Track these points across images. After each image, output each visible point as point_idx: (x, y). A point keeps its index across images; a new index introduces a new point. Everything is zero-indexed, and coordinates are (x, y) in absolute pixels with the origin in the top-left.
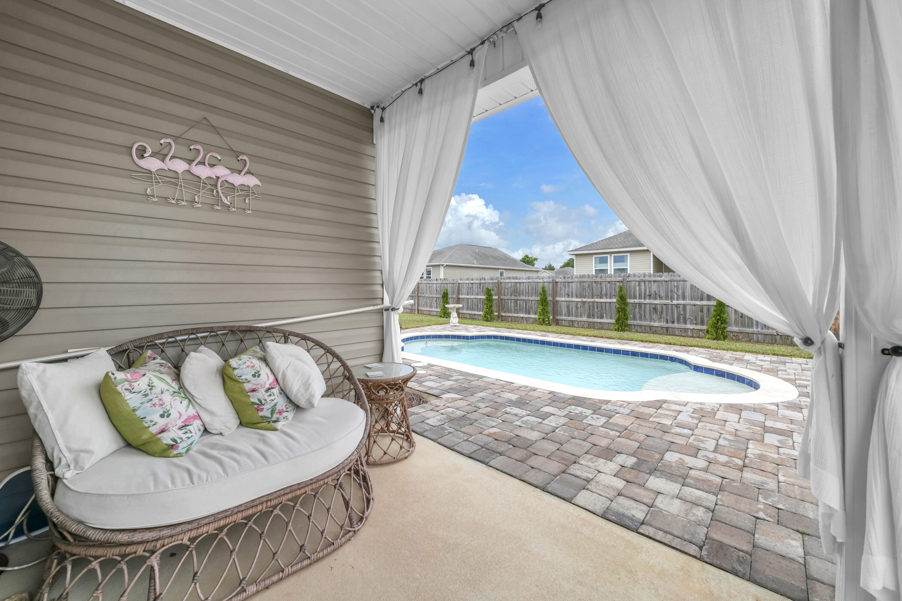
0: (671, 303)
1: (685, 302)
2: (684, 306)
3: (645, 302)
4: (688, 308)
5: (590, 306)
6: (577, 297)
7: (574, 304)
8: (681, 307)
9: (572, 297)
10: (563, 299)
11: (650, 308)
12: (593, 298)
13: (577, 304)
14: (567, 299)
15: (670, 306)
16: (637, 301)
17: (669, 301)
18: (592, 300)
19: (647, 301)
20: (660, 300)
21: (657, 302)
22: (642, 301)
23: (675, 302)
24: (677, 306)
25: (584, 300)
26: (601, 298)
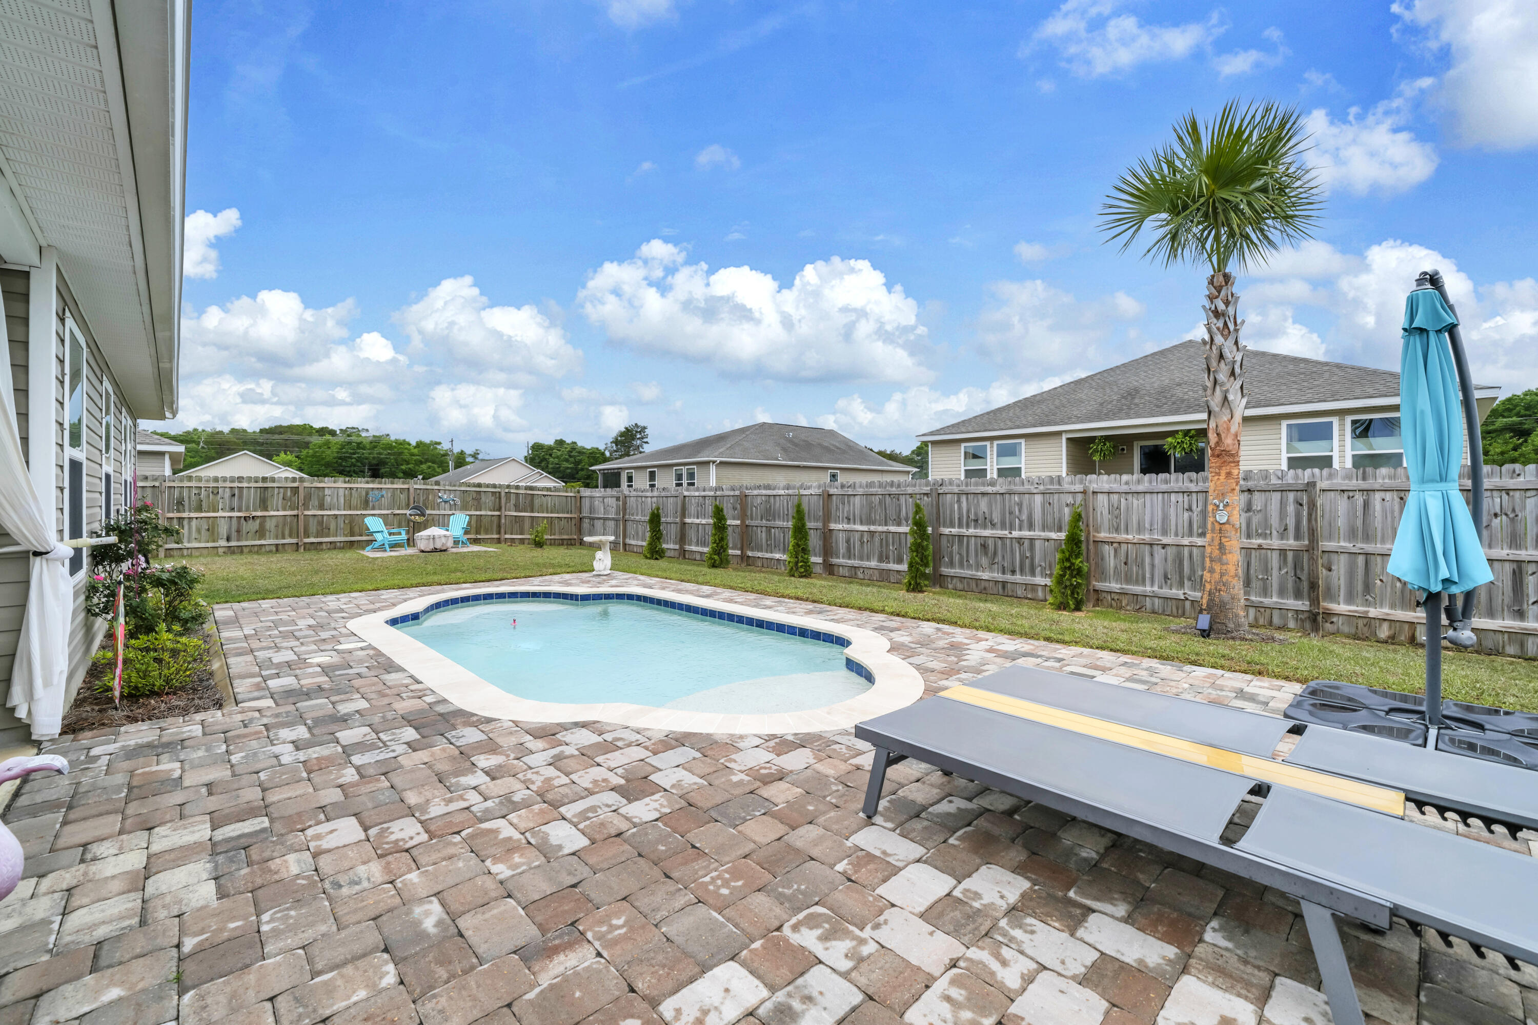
0: (1010, 536)
1: (1032, 533)
2: (1032, 540)
3: (967, 533)
4: (1038, 544)
5: (882, 540)
6: (862, 523)
7: (857, 536)
8: (1027, 543)
9: (854, 524)
10: (840, 527)
11: (976, 544)
12: (886, 525)
13: (862, 536)
14: (846, 527)
15: (1008, 542)
16: (955, 531)
17: (1007, 532)
18: (885, 529)
19: (972, 531)
20: (992, 529)
21: (987, 533)
22: (964, 531)
23: (1016, 534)
24: (1020, 540)
25: (872, 528)
26: (899, 524)
